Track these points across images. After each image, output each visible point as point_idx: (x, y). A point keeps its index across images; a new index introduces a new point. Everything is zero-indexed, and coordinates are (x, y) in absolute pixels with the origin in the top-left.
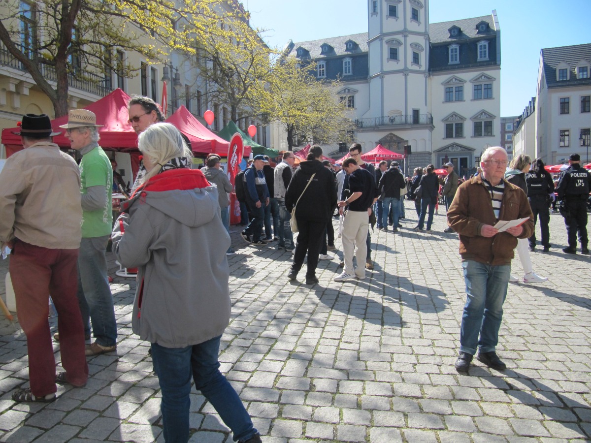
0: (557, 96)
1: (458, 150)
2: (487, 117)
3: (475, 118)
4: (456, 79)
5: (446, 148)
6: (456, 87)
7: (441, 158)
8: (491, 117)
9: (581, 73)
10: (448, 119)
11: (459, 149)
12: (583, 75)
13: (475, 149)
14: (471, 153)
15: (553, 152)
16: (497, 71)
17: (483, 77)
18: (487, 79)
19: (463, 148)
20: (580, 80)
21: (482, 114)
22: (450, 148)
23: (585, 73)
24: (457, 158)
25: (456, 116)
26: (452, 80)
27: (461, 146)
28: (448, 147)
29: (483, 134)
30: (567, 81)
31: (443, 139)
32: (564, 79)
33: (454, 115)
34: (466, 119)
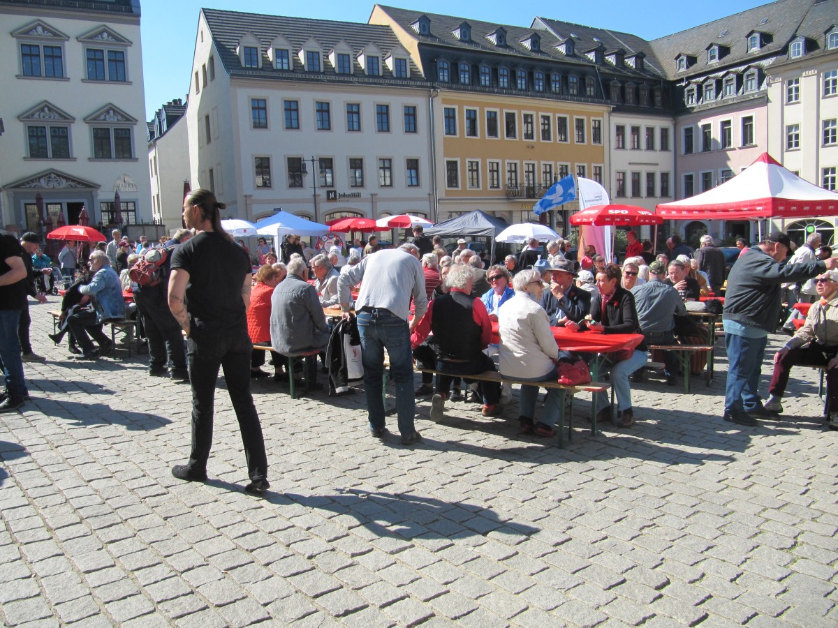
0: (245, 94)
1: (62, 186)
2: (118, 120)
3: (94, 119)
4: (44, 29)
5: (32, 181)
6: (44, 47)
7: (23, 202)
8: (128, 120)
9: (279, 60)
10: (33, 115)
11: (64, 183)
12: (282, 63)
13: (100, 186)
14: (91, 192)
15: (246, 196)
16: (133, 27)
17: (105, 35)
18: (113, 41)
19: (73, 181)
20: (278, 70)
21: (108, 112)
22: (42, 180)
23: (285, 61)
24: (61, 204)
25: (50, 109)
26: (35, 28)
27: (67, 178)
28: (39, 178)
29: (113, 154)
30: (257, 69)
31: (25, 159)
32: (253, 66)
33: (46, 107)
34: (74, 119)
